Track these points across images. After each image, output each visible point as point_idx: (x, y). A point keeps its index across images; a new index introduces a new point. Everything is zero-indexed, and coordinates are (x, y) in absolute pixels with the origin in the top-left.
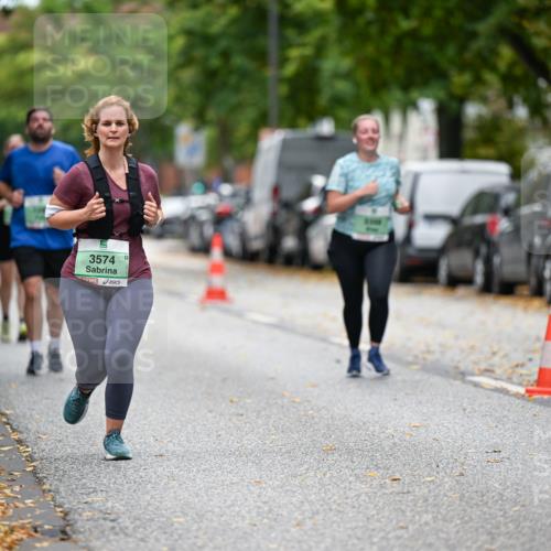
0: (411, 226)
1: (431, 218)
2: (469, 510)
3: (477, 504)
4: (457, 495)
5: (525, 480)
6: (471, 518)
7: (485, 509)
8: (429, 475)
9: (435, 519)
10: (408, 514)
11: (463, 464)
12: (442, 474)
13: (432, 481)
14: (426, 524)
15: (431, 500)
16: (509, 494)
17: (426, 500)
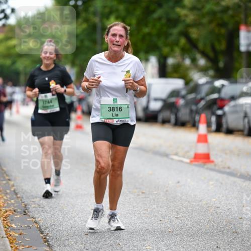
0: (148, 102)
1: (156, 100)
2: (169, 203)
3: (173, 202)
4: (165, 198)
5: (189, 193)
6: (170, 207)
7: (175, 203)
8: (155, 191)
9: (157, 207)
10: (148, 205)
11: (167, 187)
12: (160, 191)
13: (156, 194)
14: (154, 208)
15: (156, 200)
16: (184, 198)
17: (154, 200)
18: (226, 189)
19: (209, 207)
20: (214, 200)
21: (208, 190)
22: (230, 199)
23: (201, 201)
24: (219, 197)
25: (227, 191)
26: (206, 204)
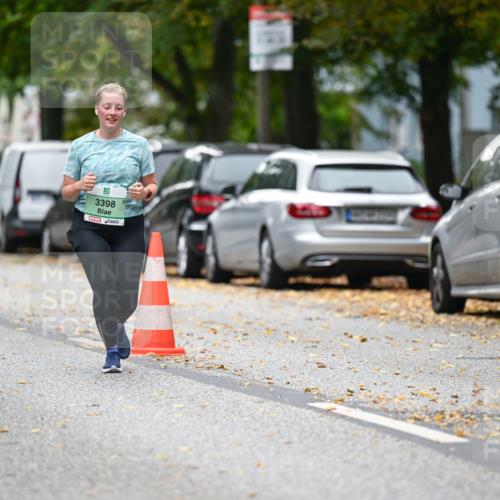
0: (16, 201)
1: (34, 193)
2: (71, 458)
3: (79, 454)
4: (60, 445)
5: (121, 432)
6: (73, 467)
7: (86, 458)
8: (35, 427)
9: (40, 467)
10: (16, 462)
11: (65, 417)
12: (46, 426)
13: (37, 433)
14: (33, 471)
15: (36, 450)
16: (107, 443)
17: (32, 450)
18: (216, 422)
19: (170, 467)
20: (184, 448)
21: (170, 425)
22: (225, 445)
23: (151, 451)
24: (197, 443)
25: (216, 427)
26: (165, 460)
